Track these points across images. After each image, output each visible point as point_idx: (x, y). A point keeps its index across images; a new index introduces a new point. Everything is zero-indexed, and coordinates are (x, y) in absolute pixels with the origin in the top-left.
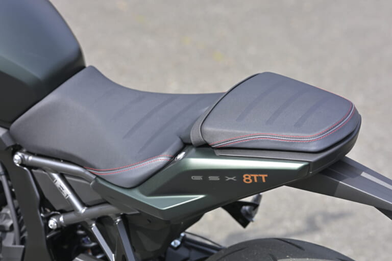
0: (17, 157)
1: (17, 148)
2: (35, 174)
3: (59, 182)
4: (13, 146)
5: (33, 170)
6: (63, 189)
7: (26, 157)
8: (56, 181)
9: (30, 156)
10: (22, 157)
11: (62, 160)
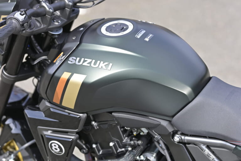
0: (177, 138)
1: (175, 133)
2: (188, 147)
3: (207, 151)
4: (173, 132)
5: (187, 145)
6: (210, 156)
7: (183, 137)
8: (205, 150)
9: (185, 136)
10: (180, 138)
11: (208, 137)
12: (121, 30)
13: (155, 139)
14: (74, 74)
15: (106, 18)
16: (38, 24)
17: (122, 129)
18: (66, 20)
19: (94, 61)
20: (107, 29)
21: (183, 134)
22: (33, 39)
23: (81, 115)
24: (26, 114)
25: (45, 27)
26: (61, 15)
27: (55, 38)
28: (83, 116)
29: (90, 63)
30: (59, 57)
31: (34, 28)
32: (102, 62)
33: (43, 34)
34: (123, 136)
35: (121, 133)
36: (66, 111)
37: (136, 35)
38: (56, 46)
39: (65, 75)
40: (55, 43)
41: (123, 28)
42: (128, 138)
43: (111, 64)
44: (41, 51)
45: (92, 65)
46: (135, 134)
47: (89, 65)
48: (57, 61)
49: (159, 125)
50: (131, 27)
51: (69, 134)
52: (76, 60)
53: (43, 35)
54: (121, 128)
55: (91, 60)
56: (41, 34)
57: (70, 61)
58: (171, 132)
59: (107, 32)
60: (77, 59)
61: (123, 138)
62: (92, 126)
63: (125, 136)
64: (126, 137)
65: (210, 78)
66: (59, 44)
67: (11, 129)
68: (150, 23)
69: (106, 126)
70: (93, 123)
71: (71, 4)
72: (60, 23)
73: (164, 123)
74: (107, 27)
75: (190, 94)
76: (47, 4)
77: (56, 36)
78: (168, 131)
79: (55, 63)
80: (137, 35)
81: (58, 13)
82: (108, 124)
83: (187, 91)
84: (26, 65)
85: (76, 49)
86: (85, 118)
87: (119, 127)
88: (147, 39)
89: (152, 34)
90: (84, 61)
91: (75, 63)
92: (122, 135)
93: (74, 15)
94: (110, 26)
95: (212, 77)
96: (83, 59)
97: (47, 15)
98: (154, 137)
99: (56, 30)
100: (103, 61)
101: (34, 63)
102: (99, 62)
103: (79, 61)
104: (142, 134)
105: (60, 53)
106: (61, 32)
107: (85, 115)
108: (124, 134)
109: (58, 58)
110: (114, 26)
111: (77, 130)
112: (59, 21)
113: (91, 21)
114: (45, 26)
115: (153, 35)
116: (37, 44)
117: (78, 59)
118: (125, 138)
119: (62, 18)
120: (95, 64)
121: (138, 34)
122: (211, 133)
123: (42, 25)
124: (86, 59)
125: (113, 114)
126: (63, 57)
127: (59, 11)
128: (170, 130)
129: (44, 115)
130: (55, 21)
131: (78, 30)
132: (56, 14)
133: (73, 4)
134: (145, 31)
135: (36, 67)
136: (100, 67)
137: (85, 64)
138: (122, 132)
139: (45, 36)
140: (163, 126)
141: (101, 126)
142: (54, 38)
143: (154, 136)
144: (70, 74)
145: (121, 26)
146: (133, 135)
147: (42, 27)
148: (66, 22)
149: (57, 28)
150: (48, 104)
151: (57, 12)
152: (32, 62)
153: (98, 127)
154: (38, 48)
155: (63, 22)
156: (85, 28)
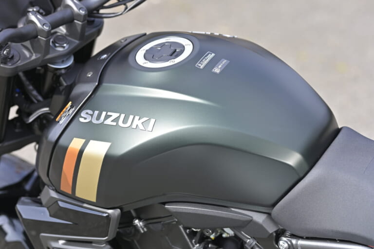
0: (283, 243)
1: (279, 234)
4: (276, 232)
7: (294, 241)
9: (299, 240)
10: (289, 243)
11: (338, 240)
12: (171, 55)
13: (246, 245)
14: (89, 141)
15: (148, 33)
16: (27, 54)
17: (188, 230)
18: (77, 42)
19: (123, 116)
20: (146, 56)
21: (293, 236)
22: (23, 78)
23: (110, 211)
24: (19, 212)
25: (39, 57)
26: (68, 34)
27: (61, 75)
28: (113, 213)
29: (116, 120)
30: (64, 110)
31: (19, 62)
32: (137, 118)
33: (38, 68)
34: (190, 243)
35: (186, 237)
36: (85, 205)
37: (197, 64)
38: (63, 90)
39: (76, 144)
40: (61, 85)
41: (175, 51)
42: (200, 245)
43: (153, 121)
44: (40, 98)
45: (120, 123)
46: (212, 237)
47: (114, 124)
48: (61, 118)
49: (251, 221)
50: (189, 49)
51: (94, 245)
52: (92, 115)
53: (39, 70)
54: (185, 228)
55: (117, 115)
56: (35, 69)
57: (83, 117)
58: (272, 233)
59: (147, 61)
60: (93, 113)
61: (191, 246)
62: (136, 227)
63: (195, 242)
64: (196, 244)
65: (338, 131)
66: (66, 86)
67: (5, 234)
68: (228, 36)
69: (159, 226)
70: (137, 222)
71: (82, 12)
72: (66, 48)
73: (259, 218)
74: (147, 51)
75: (300, 164)
76: (38, 16)
77: (63, 71)
78: (267, 231)
79: (59, 122)
80: (199, 63)
81: (63, 30)
82: (162, 223)
83: (293, 159)
84: (18, 124)
85: (93, 96)
86: (118, 216)
87: (181, 227)
88: (217, 70)
89: (226, 59)
90: (107, 117)
91: (91, 122)
92: (188, 240)
93: (94, 30)
94: (151, 48)
95: (341, 128)
96: (104, 114)
97: (39, 37)
98: (246, 243)
99: (61, 61)
100: (138, 116)
101: (28, 121)
102: (131, 117)
103: (98, 118)
104: (224, 235)
105: (67, 104)
106: (70, 62)
107: (118, 211)
108: (193, 239)
109: (63, 113)
110: (159, 49)
111: (106, 238)
112: (65, 45)
113: (123, 41)
114: (39, 55)
115: (229, 62)
116: (31, 87)
117: (96, 112)
118: (194, 246)
119: (69, 38)
120: (125, 122)
121: (202, 60)
122: (343, 233)
123: (34, 54)
124: (109, 114)
125: (166, 206)
126: (71, 111)
127: (64, 26)
128: (271, 229)
129: (48, 214)
130: (57, 45)
131: (98, 59)
132: (60, 31)
133: (87, 13)
134: (213, 55)
135: (36, 126)
136: (134, 126)
137: (108, 122)
138: (188, 235)
139: (42, 71)
140: (256, 224)
141: (151, 226)
142: (58, 74)
143: (245, 240)
144: (83, 141)
145: (172, 48)
146: (209, 240)
147: (34, 57)
148: (78, 45)
149: (64, 57)
150: (54, 194)
151: (61, 28)
152: (25, 120)
153: (145, 230)
154: (35, 93)
155: (73, 46)
156: (110, 54)
